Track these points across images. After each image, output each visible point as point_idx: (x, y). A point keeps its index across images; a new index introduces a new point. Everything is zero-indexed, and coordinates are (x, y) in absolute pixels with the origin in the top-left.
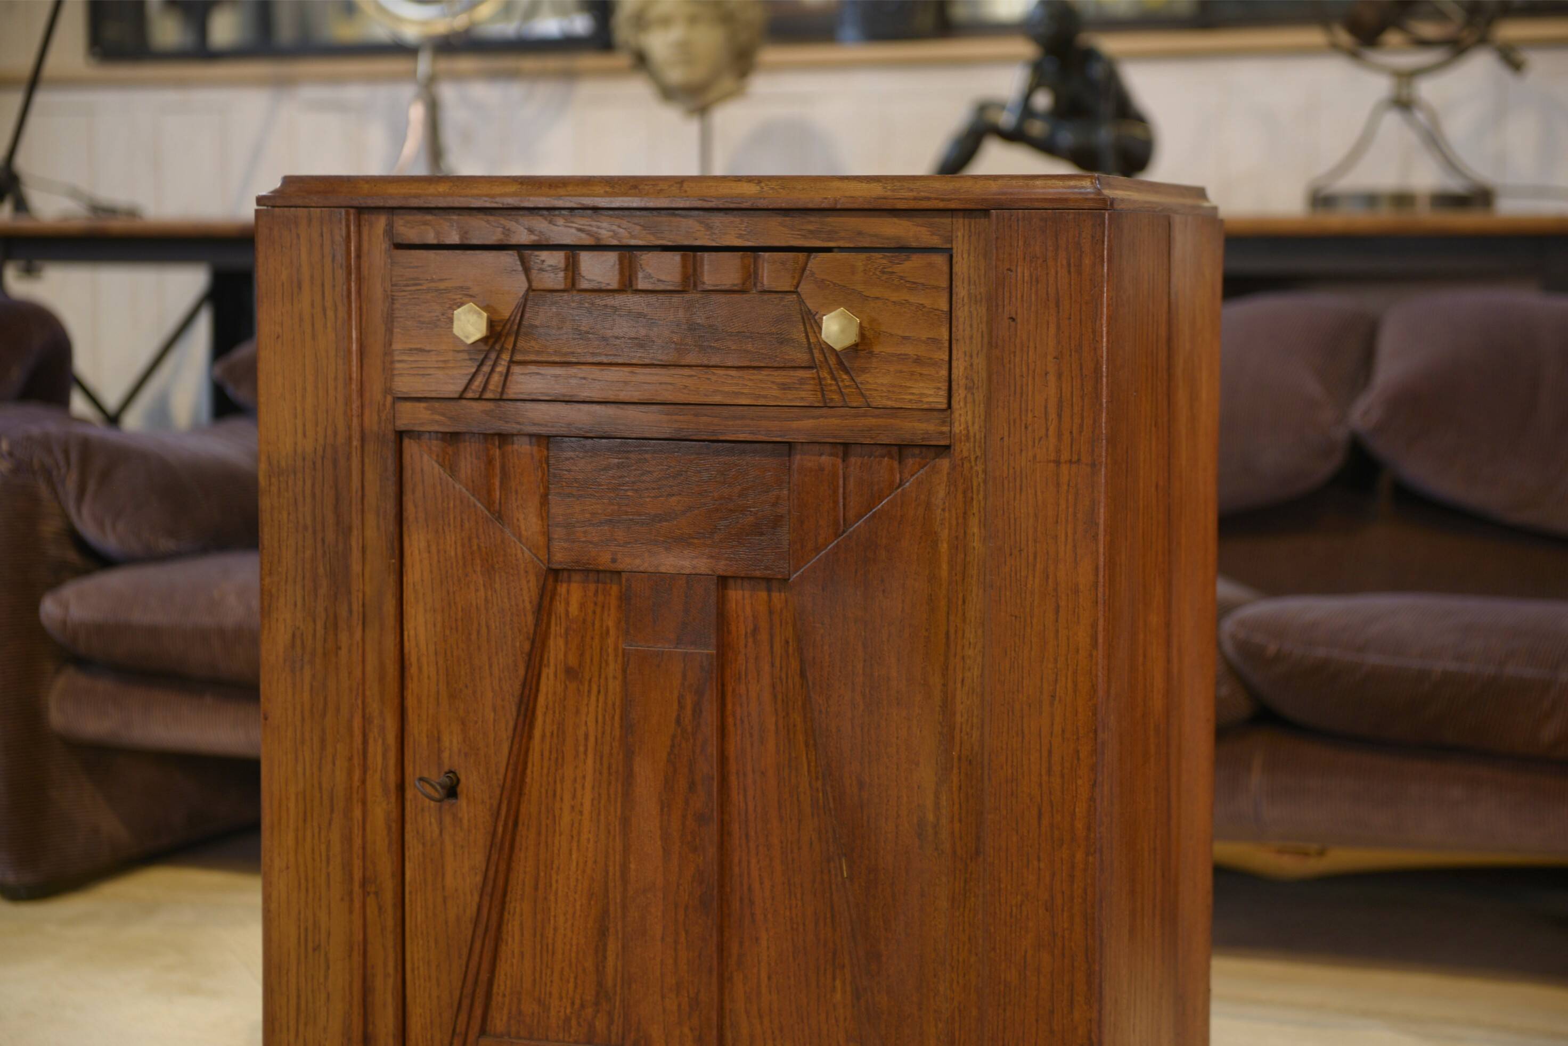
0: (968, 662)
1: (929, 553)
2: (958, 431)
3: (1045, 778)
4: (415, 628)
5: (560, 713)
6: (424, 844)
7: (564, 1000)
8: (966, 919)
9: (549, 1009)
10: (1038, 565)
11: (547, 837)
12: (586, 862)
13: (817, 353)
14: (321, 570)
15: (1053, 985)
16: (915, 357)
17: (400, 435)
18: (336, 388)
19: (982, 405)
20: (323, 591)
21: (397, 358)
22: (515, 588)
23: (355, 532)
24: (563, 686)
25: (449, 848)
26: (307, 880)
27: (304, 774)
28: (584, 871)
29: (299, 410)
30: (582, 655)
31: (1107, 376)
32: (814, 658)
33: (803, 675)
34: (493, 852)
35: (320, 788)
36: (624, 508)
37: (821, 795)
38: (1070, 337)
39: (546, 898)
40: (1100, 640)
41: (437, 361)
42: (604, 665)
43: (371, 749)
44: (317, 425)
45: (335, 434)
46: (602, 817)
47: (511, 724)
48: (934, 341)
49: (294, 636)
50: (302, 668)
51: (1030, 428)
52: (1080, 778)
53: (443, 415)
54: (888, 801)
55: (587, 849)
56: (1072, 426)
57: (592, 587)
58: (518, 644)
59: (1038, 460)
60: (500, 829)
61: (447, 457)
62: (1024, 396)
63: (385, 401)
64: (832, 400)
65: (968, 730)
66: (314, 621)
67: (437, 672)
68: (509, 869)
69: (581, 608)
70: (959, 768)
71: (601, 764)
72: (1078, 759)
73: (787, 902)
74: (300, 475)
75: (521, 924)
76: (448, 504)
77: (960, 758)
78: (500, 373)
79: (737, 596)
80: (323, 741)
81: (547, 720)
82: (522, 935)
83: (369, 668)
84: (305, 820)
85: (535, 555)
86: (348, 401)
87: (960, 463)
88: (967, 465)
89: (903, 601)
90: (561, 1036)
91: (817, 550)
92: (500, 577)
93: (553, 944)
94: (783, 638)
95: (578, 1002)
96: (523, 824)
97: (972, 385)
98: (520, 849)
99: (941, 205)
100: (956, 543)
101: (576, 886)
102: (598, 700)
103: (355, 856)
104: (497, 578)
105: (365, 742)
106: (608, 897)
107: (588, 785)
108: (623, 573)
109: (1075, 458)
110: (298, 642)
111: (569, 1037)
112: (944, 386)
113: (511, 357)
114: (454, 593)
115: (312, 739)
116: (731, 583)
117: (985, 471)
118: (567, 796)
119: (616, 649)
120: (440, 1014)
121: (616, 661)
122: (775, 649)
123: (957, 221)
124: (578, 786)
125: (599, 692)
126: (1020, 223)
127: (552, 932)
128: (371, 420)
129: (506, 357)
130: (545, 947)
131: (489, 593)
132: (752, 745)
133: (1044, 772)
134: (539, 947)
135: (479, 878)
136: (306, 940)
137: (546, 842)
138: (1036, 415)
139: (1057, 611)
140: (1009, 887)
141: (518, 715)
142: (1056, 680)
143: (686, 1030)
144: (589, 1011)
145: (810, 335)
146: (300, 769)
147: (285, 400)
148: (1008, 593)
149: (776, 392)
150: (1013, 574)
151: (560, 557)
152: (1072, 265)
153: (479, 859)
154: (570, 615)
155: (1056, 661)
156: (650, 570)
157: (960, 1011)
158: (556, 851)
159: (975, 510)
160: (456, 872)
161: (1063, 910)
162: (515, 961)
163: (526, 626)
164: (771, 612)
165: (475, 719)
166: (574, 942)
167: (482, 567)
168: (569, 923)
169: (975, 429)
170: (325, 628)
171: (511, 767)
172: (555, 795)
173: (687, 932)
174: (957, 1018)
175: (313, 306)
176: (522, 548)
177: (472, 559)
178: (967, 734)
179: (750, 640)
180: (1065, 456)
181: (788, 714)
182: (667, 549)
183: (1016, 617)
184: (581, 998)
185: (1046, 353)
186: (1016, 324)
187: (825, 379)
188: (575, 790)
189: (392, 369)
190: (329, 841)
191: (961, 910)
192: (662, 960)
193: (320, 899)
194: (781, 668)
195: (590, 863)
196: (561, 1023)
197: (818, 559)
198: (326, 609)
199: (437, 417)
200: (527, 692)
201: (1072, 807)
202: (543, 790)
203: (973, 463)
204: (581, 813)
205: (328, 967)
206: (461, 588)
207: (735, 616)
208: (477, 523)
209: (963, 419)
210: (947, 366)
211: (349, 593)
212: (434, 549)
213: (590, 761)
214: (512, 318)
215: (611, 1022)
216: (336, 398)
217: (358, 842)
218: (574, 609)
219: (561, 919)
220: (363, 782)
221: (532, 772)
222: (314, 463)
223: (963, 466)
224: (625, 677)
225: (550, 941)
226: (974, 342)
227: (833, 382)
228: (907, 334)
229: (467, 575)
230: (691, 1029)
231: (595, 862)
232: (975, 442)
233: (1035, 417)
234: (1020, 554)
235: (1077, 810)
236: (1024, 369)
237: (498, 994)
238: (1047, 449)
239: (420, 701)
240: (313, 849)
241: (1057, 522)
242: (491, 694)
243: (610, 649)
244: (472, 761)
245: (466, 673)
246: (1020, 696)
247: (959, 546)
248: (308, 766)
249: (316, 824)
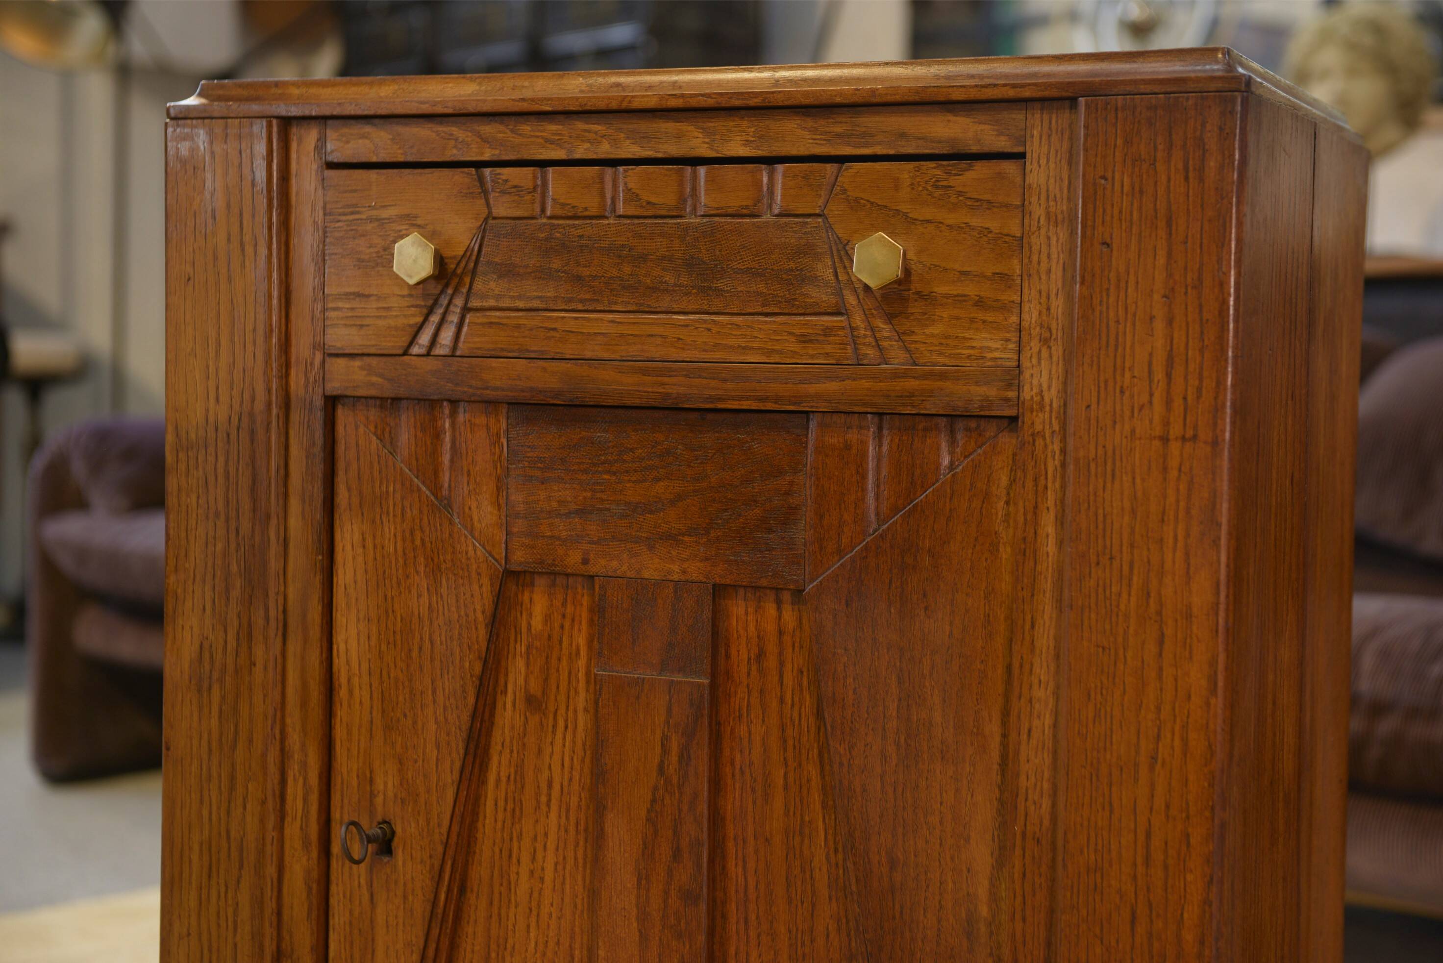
0: (1037, 706)
1: (986, 560)
2: (1028, 397)
3: (1141, 869)
4: (346, 642)
5: (518, 752)
6: (351, 912)
10: (1135, 579)
11: (499, 909)
12: (547, 942)
13: (848, 294)
14: (234, 568)
16: (977, 298)
17: (332, 402)
18: (254, 344)
19: (1061, 363)
20: (235, 593)
21: (332, 304)
22: (464, 594)
23: (274, 522)
24: (523, 718)
25: (380, 919)
26: (210, 951)
27: (210, 819)
28: (544, 954)
29: (212, 369)
30: (546, 680)
31: (1236, 321)
32: (834, 694)
33: (819, 714)
34: (433, 924)
35: (228, 838)
36: (598, 495)
37: (841, 872)
38: (1186, 268)
40: (1221, 684)
41: (378, 309)
42: (572, 693)
43: (290, 791)
44: (232, 388)
45: (253, 399)
46: (568, 886)
47: (458, 765)
48: (999, 277)
49: (201, 647)
50: (210, 688)
51: (1127, 394)
52: (1191, 871)
53: (381, 376)
54: (928, 887)
55: (549, 925)
56: (1186, 390)
57: (560, 594)
58: (467, 664)
59: (1138, 435)
60: (443, 897)
61: (387, 429)
62: (1120, 350)
63: (313, 359)
64: (866, 355)
65: (1036, 798)
66: (226, 632)
67: (371, 698)
68: (453, 947)
69: (546, 621)
70: (1024, 849)
71: (567, 818)
72: (1188, 845)
74: (211, 450)
76: (387, 487)
77: (1024, 834)
78: (453, 322)
79: (738, 610)
80: (232, 778)
81: (503, 762)
83: (290, 691)
84: (210, 877)
85: (491, 554)
86: (268, 359)
87: (1031, 439)
88: (1039, 442)
89: (951, 624)
91: (840, 552)
92: (448, 579)
94: (796, 666)
96: (472, 891)
97: (1048, 335)
98: (468, 922)
99: (1011, 93)
100: (1023, 546)
102: (564, 738)
103: (267, 924)
104: (444, 582)
105: (283, 782)
107: (551, 845)
108: (596, 578)
109: (1190, 433)
110: (206, 655)
112: (1013, 337)
113: (466, 302)
114: (392, 598)
115: (220, 776)
116: (731, 593)
117: (1063, 451)
118: (525, 858)
119: (588, 673)
121: (587, 691)
122: (785, 680)
123: (1033, 114)
124: (539, 846)
125: (566, 727)
126: (1120, 115)
128: (298, 383)
129: (459, 303)
131: (435, 598)
132: (754, 803)
133: (1139, 860)
135: (415, 957)
137: (499, 915)
138: (1136, 374)
139: (1161, 642)
141: (466, 754)
142: (1159, 736)
145: (838, 269)
146: (205, 813)
147: (196, 356)
148: (1093, 616)
149: (793, 346)
150: (1100, 590)
151: (519, 556)
152: (1191, 168)
153: (416, 933)
154: (533, 629)
155: (1158, 709)
156: (629, 574)
158: (510, 927)
159: (1050, 503)
160: (388, 948)
163: (477, 642)
164: (781, 633)
165: (415, 757)
167: (426, 566)
169: (1052, 395)
170: (238, 640)
171: (456, 818)
172: (510, 856)
175: (229, 240)
176: (474, 545)
177: (415, 557)
178: (1034, 802)
179: (754, 668)
180: (1176, 430)
181: (800, 765)
182: (651, 548)
183: (1103, 648)
185: (1152, 290)
186: (1112, 251)
187: (858, 328)
188: (535, 851)
189: (325, 319)
190: (237, 904)
194: (793, 705)
195: (551, 944)
197: (841, 565)
198: (239, 616)
199: (374, 379)
200: (478, 726)
201: (1180, 912)
202: (497, 850)
203: (1048, 440)
204: (542, 879)
206: (401, 593)
207: (735, 636)
208: (421, 512)
209: (1035, 382)
211: (267, 594)
212: (370, 545)
213: (553, 815)
214: (468, 253)
216: (254, 353)
217: (270, 905)
218: (537, 623)
220: (280, 831)
221: (484, 826)
222: (228, 435)
223: (1034, 444)
224: (596, 711)
226: (1053, 276)
227: (869, 333)
228: (966, 269)
229: (408, 577)
231: (558, 943)
232: (1051, 411)
233: (1134, 377)
234: (1111, 564)
235: (1186, 915)
236: (1121, 312)
238: (1151, 421)
239: (349, 733)
240: (218, 913)
241: (1163, 521)
242: (434, 727)
243: (580, 674)
244: (410, 810)
245: (405, 699)
246: (1108, 756)
247: (1028, 550)
248: (214, 808)
249: (222, 882)
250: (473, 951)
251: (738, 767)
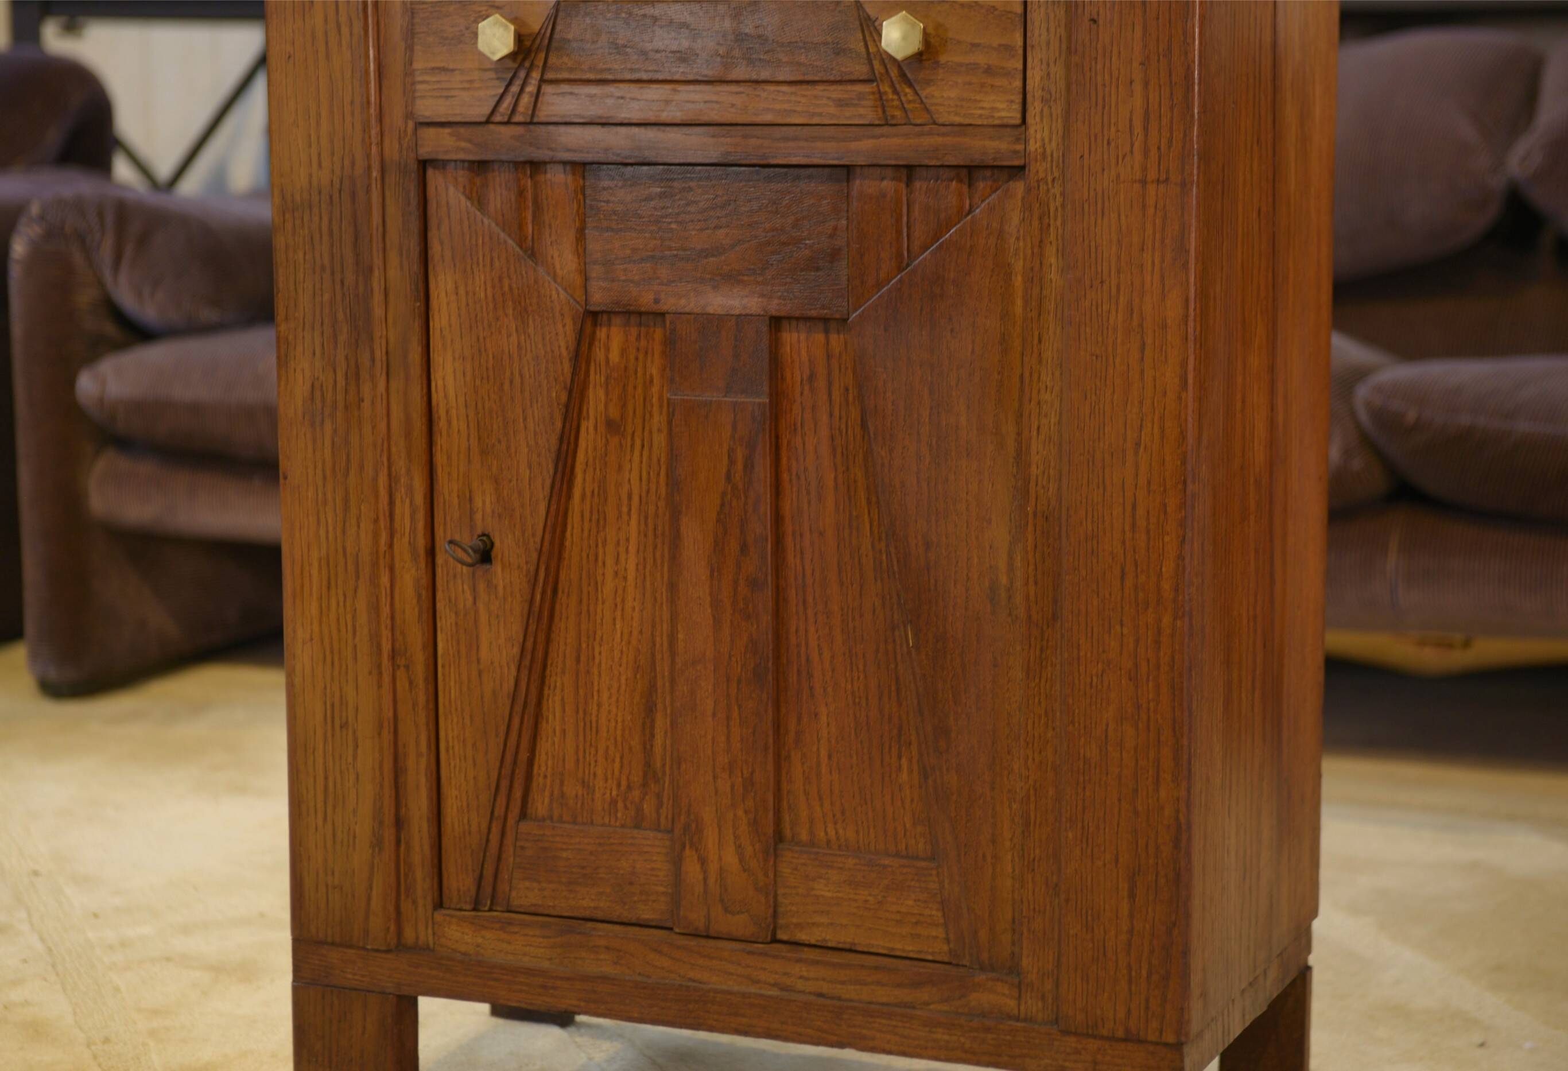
0: (1044, 407)
1: (1001, 287)
2: (1033, 149)
3: (1128, 535)
4: (444, 379)
5: (600, 470)
6: (457, 614)
7: (610, 781)
8: (1042, 690)
9: (594, 791)
10: (1121, 299)
11: (588, 605)
12: (631, 632)
13: (876, 64)
14: (340, 316)
15: (1137, 761)
16: (986, 66)
17: (424, 165)
18: (353, 114)
19: (1060, 120)
20: (342, 338)
21: (419, 79)
22: (550, 333)
23: (376, 273)
24: (604, 440)
25: (483, 618)
26: (332, 652)
27: (327, 538)
28: (629, 642)
29: (314, 138)
30: (624, 406)
31: (1200, 84)
32: (876, 407)
33: (864, 425)
34: (531, 621)
35: (345, 553)
36: (667, 243)
37: (884, 557)
38: (1158, 40)
39: (588, 672)
40: (1190, 381)
41: (462, 82)
42: (647, 416)
43: (398, 510)
44: (333, 154)
45: (353, 164)
46: (648, 583)
47: (548, 483)
48: (1008, 48)
49: (313, 386)
50: (322, 422)
51: (1113, 144)
52: (1168, 534)
53: (470, 141)
54: (957, 562)
55: (632, 618)
56: (1160, 141)
57: (634, 331)
58: (554, 394)
59: (1122, 180)
60: (538, 597)
61: (475, 189)
62: (1107, 108)
63: (406, 127)
64: (893, 117)
65: (1045, 483)
66: (335, 371)
67: (468, 426)
68: (548, 641)
69: (622, 354)
70: (1035, 525)
71: (646, 525)
72: (1165, 512)
73: (848, 674)
75: (563, 699)
76: (477, 240)
77: (1035, 514)
78: (531, 93)
79: (793, 339)
80: (346, 501)
81: (587, 478)
82: (564, 711)
83: (395, 424)
84: (329, 588)
85: (572, 296)
86: (366, 129)
87: (1036, 185)
88: (1043, 187)
89: (973, 342)
90: (607, 820)
91: (879, 286)
92: (534, 320)
93: (597, 721)
94: (842, 385)
95: (624, 783)
96: (563, 591)
97: (1049, 97)
98: (561, 619)
100: (1031, 275)
101: (621, 658)
102: (641, 455)
103: (383, 627)
104: (531, 322)
105: (391, 503)
106: (655, 669)
107: (632, 548)
108: (667, 315)
109: (1163, 177)
110: (318, 394)
111: (616, 821)
112: (1018, 99)
113: (542, 75)
114: (484, 338)
115: (334, 500)
116: (785, 324)
117: (1063, 194)
118: (610, 561)
119: (661, 398)
120: (477, 797)
121: (661, 413)
122: (833, 397)
124: (622, 550)
125: (643, 446)
127: (595, 707)
128: (392, 149)
129: (536, 75)
130: (588, 724)
131: (523, 337)
132: (809, 503)
133: (1127, 528)
134: (582, 724)
135: (516, 651)
136: (333, 718)
137: (588, 610)
138: (1120, 129)
139: (1142, 350)
140: (1089, 654)
141: (555, 473)
142: (1141, 426)
143: (740, 813)
144: (636, 793)
145: (869, 43)
146: (322, 533)
147: (298, 127)
148: (1088, 330)
149: (832, 110)
150: (1094, 308)
151: (599, 297)
153: (516, 629)
154: (611, 362)
155: (1141, 403)
156: (695, 311)
157: (1035, 790)
158: (599, 621)
159: (1052, 237)
160: (491, 643)
161: (1148, 680)
162: (556, 740)
163: (563, 374)
164: (829, 356)
165: (510, 477)
166: (620, 719)
167: (514, 309)
168: (614, 699)
169: (1052, 147)
170: (347, 379)
171: (548, 529)
172: (596, 560)
173: (740, 707)
174: (1032, 799)
175: (326, 20)
176: (557, 289)
177: (503, 301)
178: (1043, 487)
179: (806, 388)
180: (1152, 175)
181: (848, 469)
182: (714, 288)
183: (1097, 357)
184: (628, 779)
185: (1131, 59)
186: (1098, 26)
187: (886, 93)
188: (618, 554)
189: (414, 91)
190: (355, 610)
191: (1037, 680)
192: (713, 738)
193: (347, 673)
194: (840, 418)
195: (635, 633)
196: (606, 806)
197: (880, 296)
198: (347, 357)
199: (463, 144)
200: (564, 447)
201: (1159, 567)
202: (584, 555)
203: (1050, 186)
204: (625, 578)
205: (356, 746)
206: (492, 333)
207: (790, 361)
208: (508, 261)
209: (1039, 136)
210: (1020, 76)
211: (372, 339)
212: (462, 291)
213: (634, 523)
214: (543, 31)
215: (660, 805)
216: (353, 124)
217: (386, 611)
218: (615, 356)
219: (605, 695)
220: (391, 546)
221: (572, 535)
222: (331, 197)
223: (1038, 189)
224: (670, 430)
225: (594, 719)
226: (1051, 48)
227: (895, 97)
228: (977, 41)
229: (498, 319)
230: (746, 812)
231: (641, 632)
232: (1052, 161)
233: (1118, 131)
234: (1102, 286)
235: (1164, 569)
236: (1107, 77)
237: (539, 775)
238: (1132, 168)
239: (449, 458)
240: (338, 619)
241: (1143, 250)
242: (526, 450)
243: (654, 400)
244: (507, 523)
245: (499, 427)
246: (1102, 445)
247: (1035, 278)
248: (331, 529)
249: (340, 592)
250: (566, 644)
251: (794, 473)
